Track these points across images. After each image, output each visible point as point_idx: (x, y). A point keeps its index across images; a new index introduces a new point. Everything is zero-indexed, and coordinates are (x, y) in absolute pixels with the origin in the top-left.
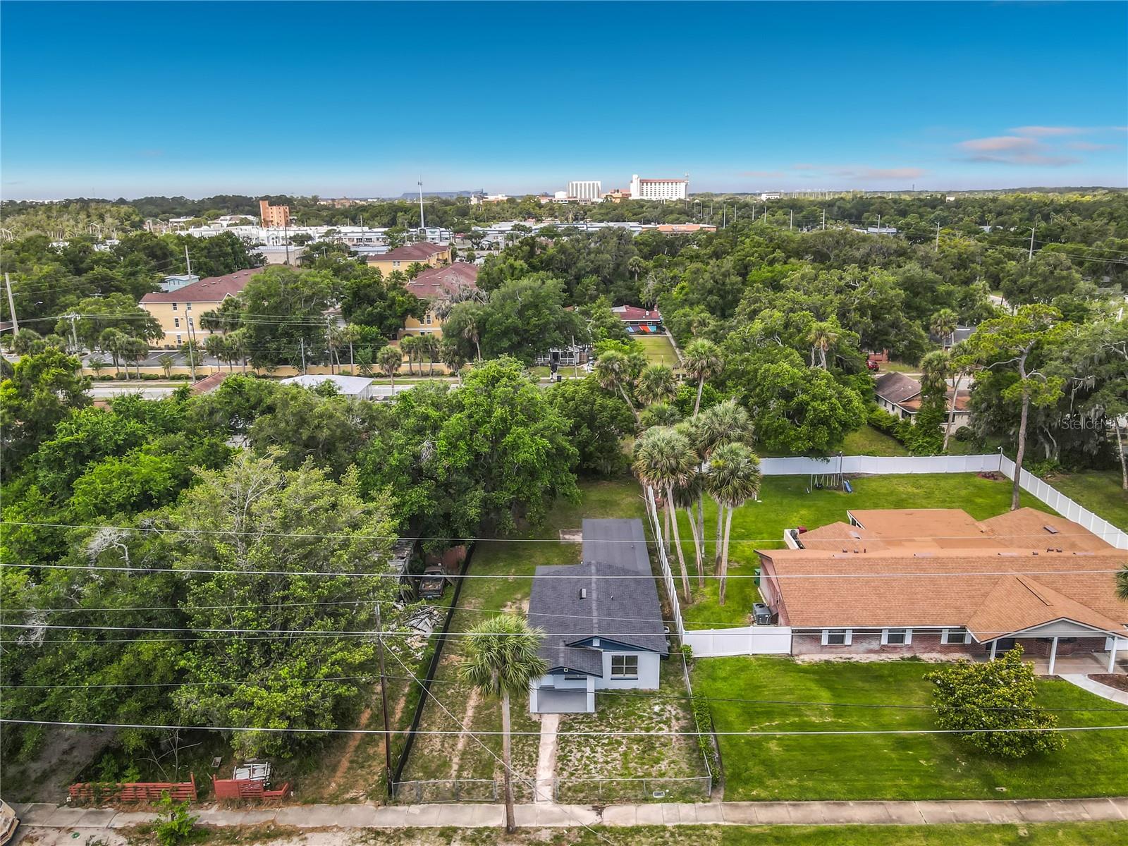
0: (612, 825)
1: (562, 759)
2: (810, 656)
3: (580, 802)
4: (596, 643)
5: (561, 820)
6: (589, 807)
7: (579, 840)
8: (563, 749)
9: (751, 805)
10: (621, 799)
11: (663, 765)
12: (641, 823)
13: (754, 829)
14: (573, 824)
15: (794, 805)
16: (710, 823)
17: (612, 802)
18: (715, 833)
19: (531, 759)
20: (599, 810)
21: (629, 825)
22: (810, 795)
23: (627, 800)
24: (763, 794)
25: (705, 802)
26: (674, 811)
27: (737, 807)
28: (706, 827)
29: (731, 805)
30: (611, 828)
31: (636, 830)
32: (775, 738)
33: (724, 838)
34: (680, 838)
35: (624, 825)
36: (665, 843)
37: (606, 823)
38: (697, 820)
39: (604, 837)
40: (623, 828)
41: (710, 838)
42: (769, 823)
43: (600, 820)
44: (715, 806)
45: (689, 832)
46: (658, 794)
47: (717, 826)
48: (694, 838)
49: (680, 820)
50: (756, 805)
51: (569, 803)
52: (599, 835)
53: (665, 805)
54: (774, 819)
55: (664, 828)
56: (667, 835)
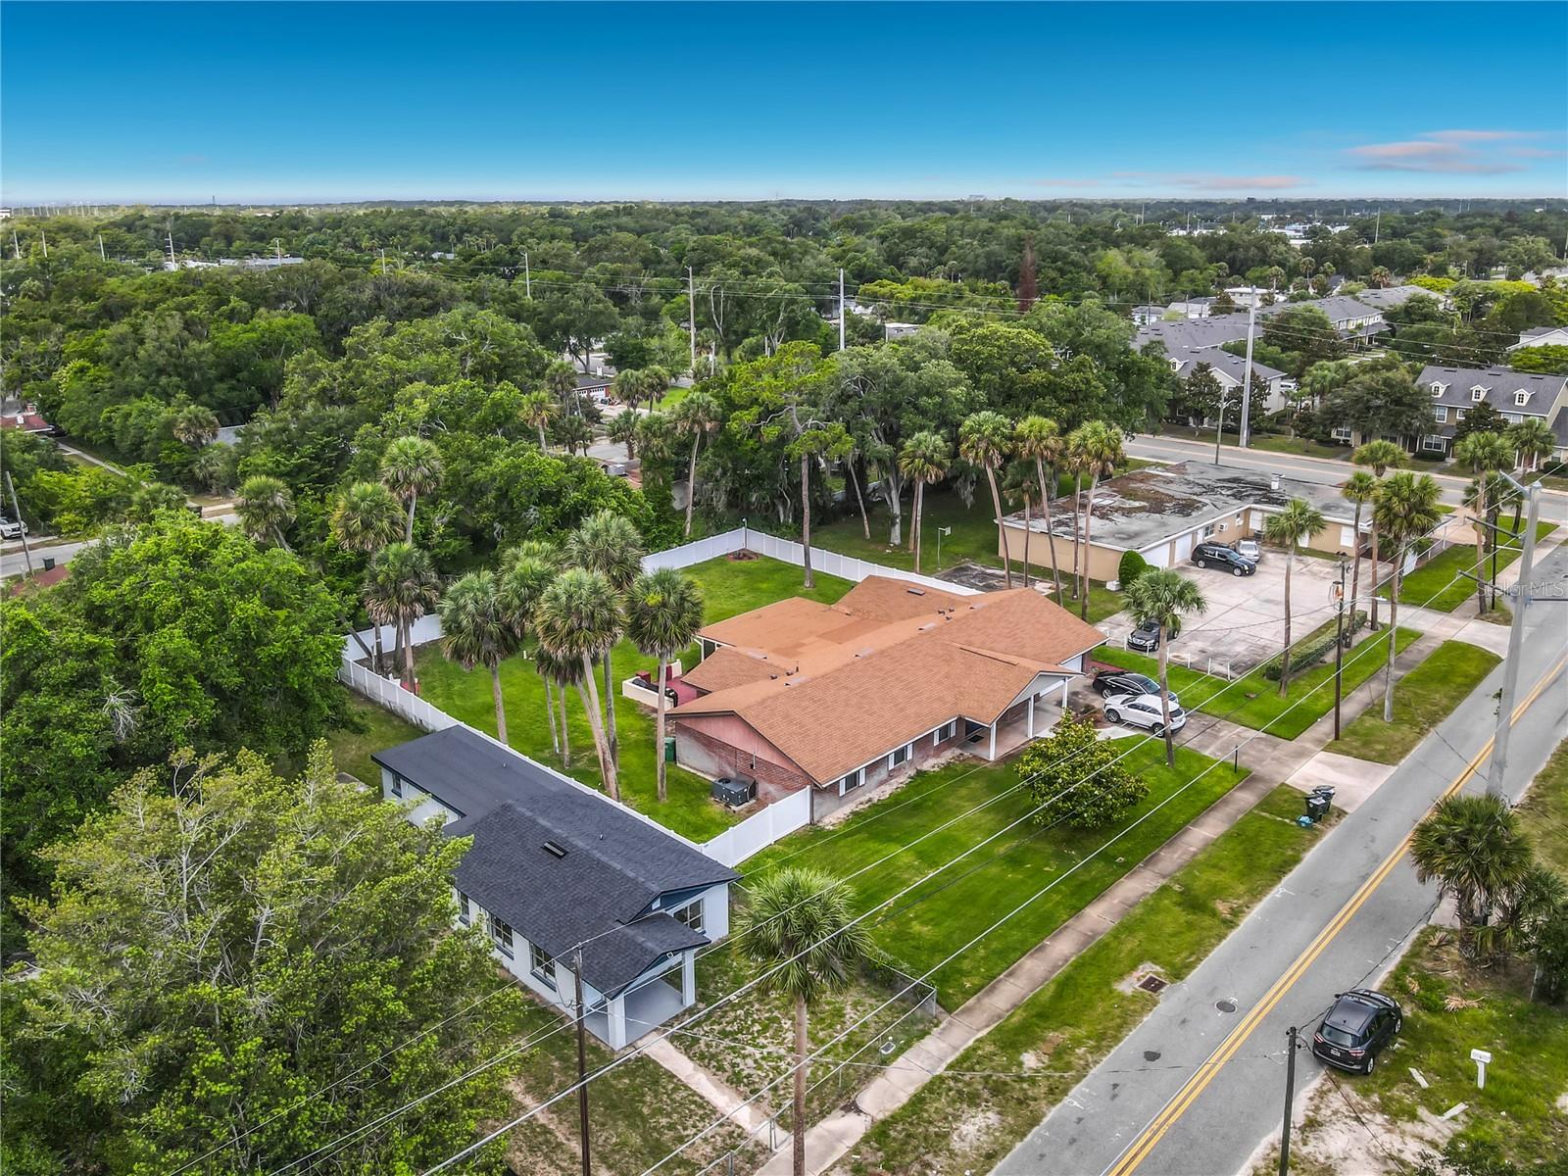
0: (888, 1114)
1: (735, 1080)
2: (835, 816)
3: (823, 1115)
4: (656, 904)
5: (832, 1149)
6: (837, 1113)
7: (880, 1154)
8: (720, 1068)
9: (979, 1000)
10: (860, 1080)
12: (912, 1090)
13: (1014, 1019)
14: (851, 1142)
15: (1010, 975)
16: (971, 1043)
17: (855, 1089)
18: (989, 1048)
19: (701, 1106)
20: (853, 1108)
21: (905, 1100)
22: (1012, 956)
23: (865, 1078)
24: (977, 981)
25: (936, 1026)
26: (924, 1055)
27: (969, 1010)
28: (974, 1049)
29: (963, 1011)
30: (892, 1117)
31: (917, 1102)
32: (911, 919)
33: (1002, 1048)
34: (967, 1078)
35: (900, 1105)
36: (960, 1092)
37: (880, 1117)
38: (956, 1049)
39: (900, 1132)
40: (903, 1108)
41: (990, 1057)
42: (1015, 1006)
43: (869, 1119)
44: (950, 1023)
45: (965, 1065)
46: (886, 1049)
47: (979, 1040)
48: (977, 1067)
49: (941, 1060)
50: (984, 995)
51: (814, 1125)
52: (892, 1133)
53: (908, 1054)
54: (1014, 1000)
55: (941, 1079)
56: (952, 1084)
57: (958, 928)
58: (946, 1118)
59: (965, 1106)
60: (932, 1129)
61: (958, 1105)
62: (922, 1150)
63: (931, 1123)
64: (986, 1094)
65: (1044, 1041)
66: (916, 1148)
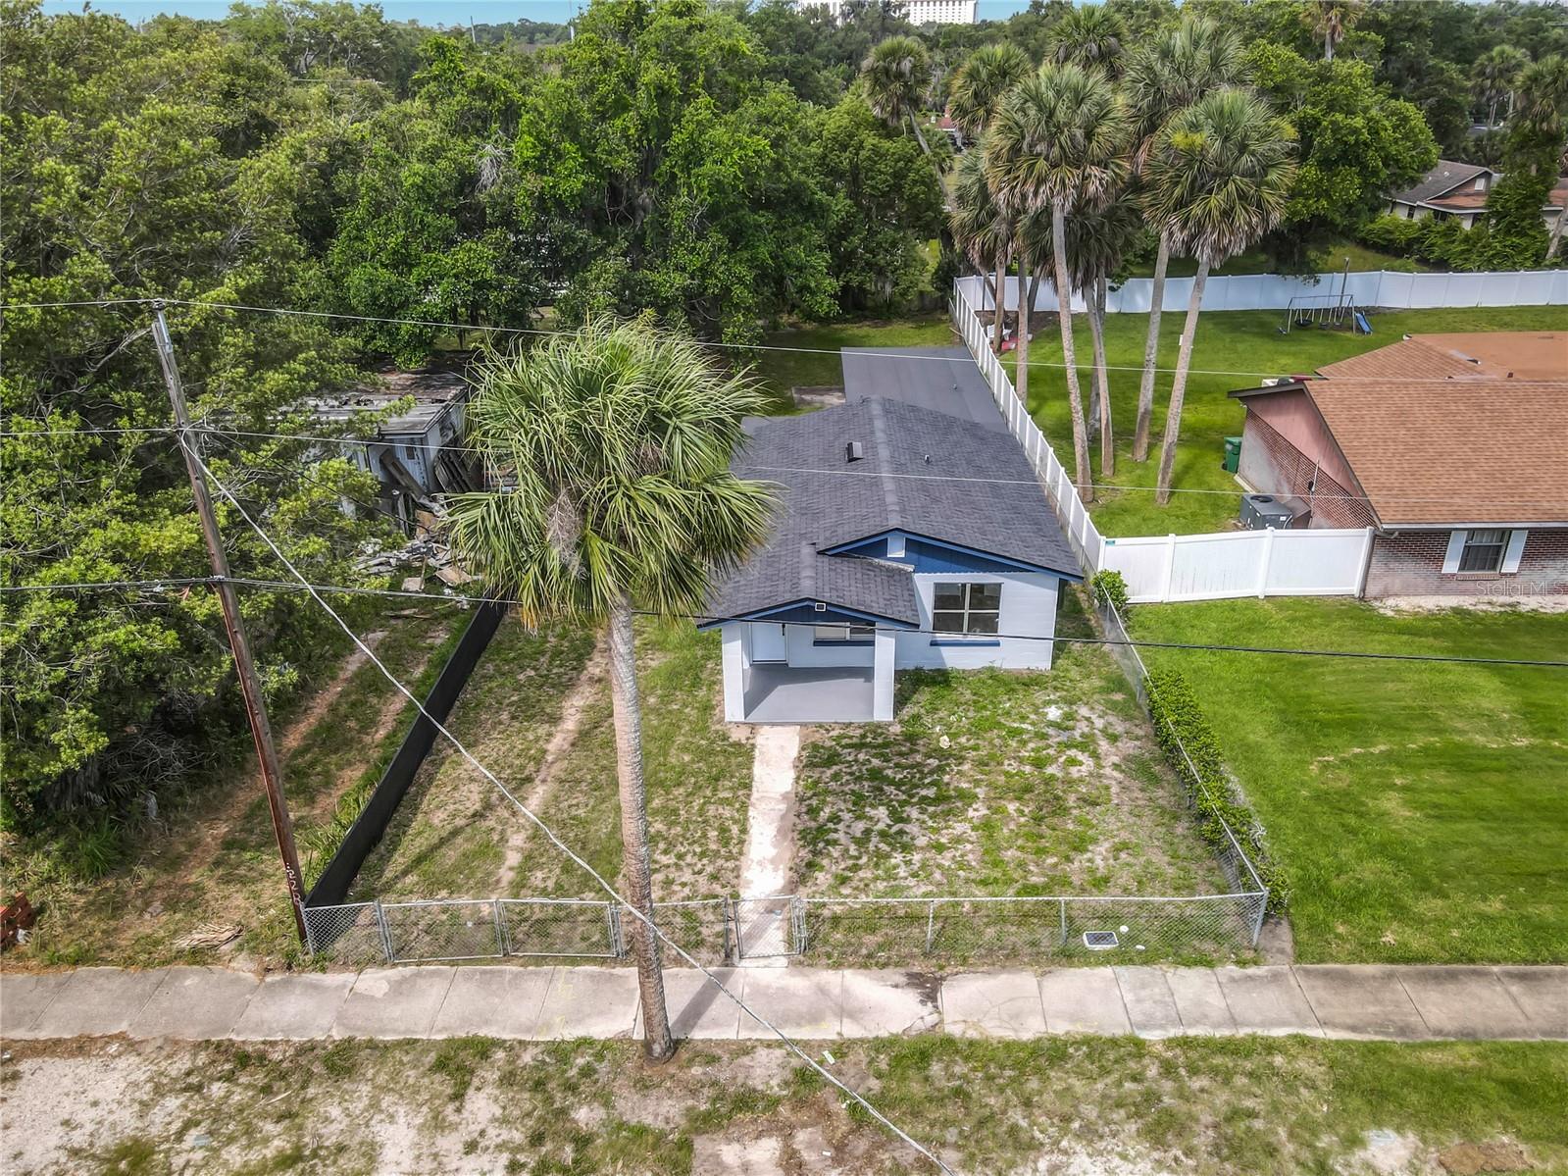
0: (973, 1034)
1: (813, 839)
2: (1416, 600)
3: (868, 962)
4: (897, 551)
5: (814, 1020)
6: (896, 975)
7: (874, 1084)
8: (814, 812)
9: (1390, 976)
10: (990, 954)
11: (1099, 855)
12: (1060, 1029)
13: (1427, 1055)
14: (852, 1030)
15: (1522, 977)
16: (1279, 1032)
17: (964, 960)
18: (1304, 1065)
19: (725, 838)
20: (929, 988)
21: (1026, 1036)
23: (1004, 957)
24: (1417, 942)
25: (1242, 963)
26: (1157, 991)
27: (1347, 980)
28: (1271, 1047)
29: (1327, 974)
30: (971, 1043)
31: (1051, 1053)
32: (1393, 787)
33: (1338, 1085)
34: (1197, 1083)
35: (1009, 1035)
36: (1151, 1097)
37: (954, 1030)
38: (1234, 1022)
39: (951, 1077)
40: (1008, 1046)
41: (1292, 1082)
42: (1469, 1036)
43: (933, 1019)
44: (1276, 977)
45: (1217, 1060)
46: (1097, 939)
47: (1304, 1042)
48: (1240, 1081)
49: (1180, 1021)
50: (1406, 976)
51: (838, 965)
52: (936, 1068)
53: (1126, 972)
54: (1476, 1022)
55: (1139, 1048)
56: (1153, 1071)
57: (1481, 844)
58: (1066, 1119)
59: (1132, 1127)
60: (1017, 1117)
61: (1119, 1115)
62: (951, 1135)
63: (1027, 1103)
64: (1203, 1140)
65: (1469, 1137)
66: (946, 1123)
